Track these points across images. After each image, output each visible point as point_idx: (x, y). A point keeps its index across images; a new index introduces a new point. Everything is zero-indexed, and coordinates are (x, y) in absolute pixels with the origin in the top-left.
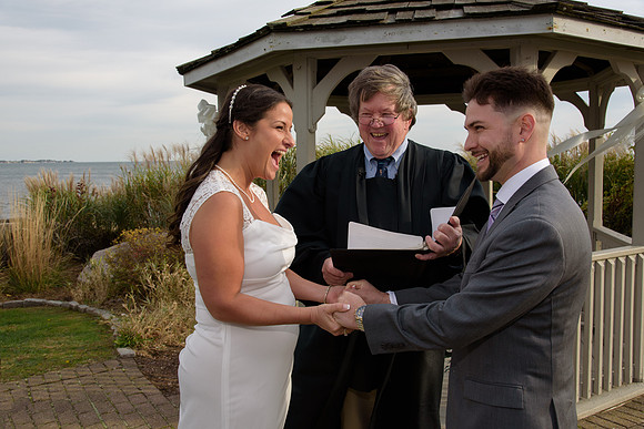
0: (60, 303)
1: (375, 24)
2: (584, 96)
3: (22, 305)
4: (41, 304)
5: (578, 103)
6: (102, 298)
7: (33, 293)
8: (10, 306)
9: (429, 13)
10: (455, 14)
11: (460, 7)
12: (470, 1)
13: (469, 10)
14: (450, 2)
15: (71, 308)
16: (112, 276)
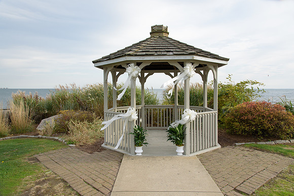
0: (33, 136)
1: (152, 55)
2: (202, 72)
3: (19, 138)
4: (26, 137)
5: (200, 74)
6: (50, 134)
7: (22, 134)
8: (14, 138)
9: (165, 53)
10: (171, 53)
11: (172, 51)
12: (174, 50)
13: (175, 53)
14: (169, 50)
15: (39, 138)
16: (54, 126)
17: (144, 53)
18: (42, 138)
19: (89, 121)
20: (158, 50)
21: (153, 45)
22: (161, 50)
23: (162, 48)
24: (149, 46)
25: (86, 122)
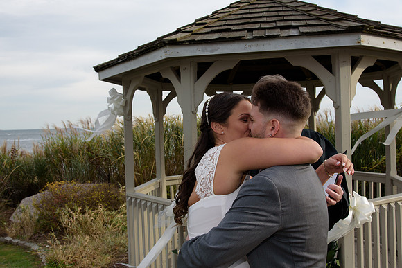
1: (239, 39)
5: (376, 88)
6: (29, 234)
9: (276, 32)
10: (293, 32)
11: (296, 27)
12: (303, 23)
13: (303, 30)
14: (289, 23)
15: (6, 242)
16: (37, 217)
17: (216, 36)
18: (11, 243)
19: (108, 208)
20: (257, 26)
21: (244, 16)
22: (263, 26)
23: (268, 19)
24: (234, 17)
25: (101, 209)
